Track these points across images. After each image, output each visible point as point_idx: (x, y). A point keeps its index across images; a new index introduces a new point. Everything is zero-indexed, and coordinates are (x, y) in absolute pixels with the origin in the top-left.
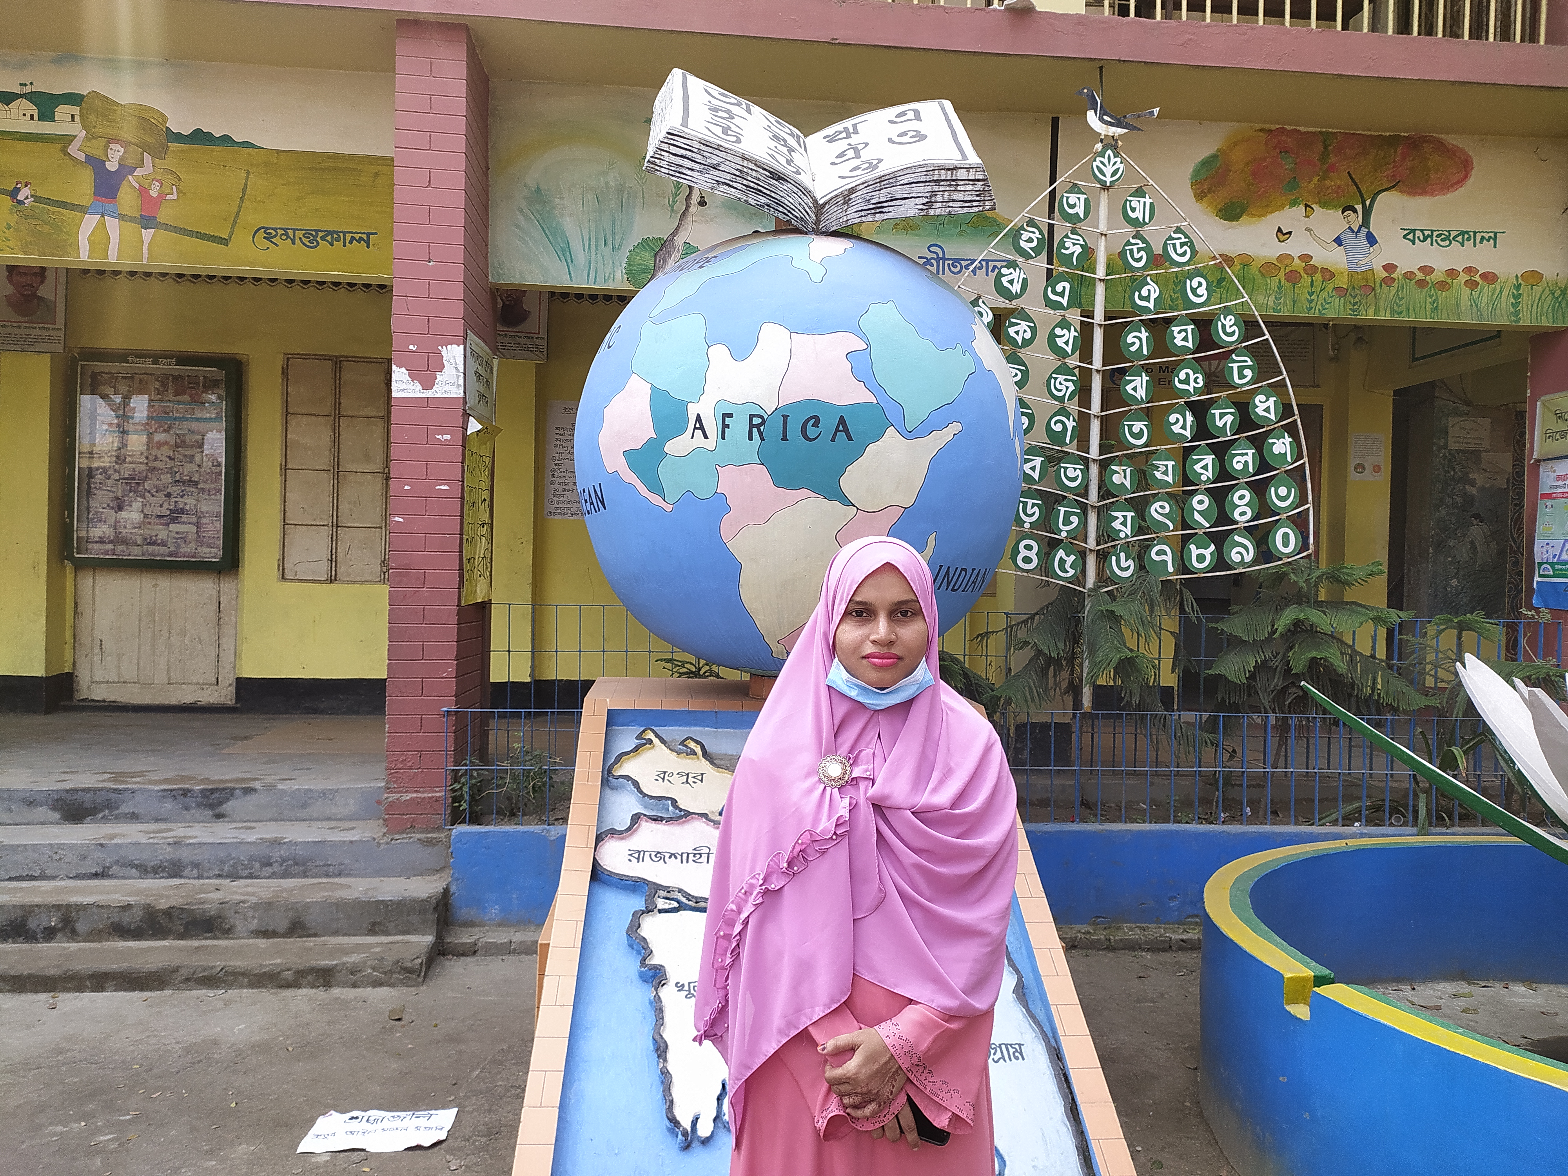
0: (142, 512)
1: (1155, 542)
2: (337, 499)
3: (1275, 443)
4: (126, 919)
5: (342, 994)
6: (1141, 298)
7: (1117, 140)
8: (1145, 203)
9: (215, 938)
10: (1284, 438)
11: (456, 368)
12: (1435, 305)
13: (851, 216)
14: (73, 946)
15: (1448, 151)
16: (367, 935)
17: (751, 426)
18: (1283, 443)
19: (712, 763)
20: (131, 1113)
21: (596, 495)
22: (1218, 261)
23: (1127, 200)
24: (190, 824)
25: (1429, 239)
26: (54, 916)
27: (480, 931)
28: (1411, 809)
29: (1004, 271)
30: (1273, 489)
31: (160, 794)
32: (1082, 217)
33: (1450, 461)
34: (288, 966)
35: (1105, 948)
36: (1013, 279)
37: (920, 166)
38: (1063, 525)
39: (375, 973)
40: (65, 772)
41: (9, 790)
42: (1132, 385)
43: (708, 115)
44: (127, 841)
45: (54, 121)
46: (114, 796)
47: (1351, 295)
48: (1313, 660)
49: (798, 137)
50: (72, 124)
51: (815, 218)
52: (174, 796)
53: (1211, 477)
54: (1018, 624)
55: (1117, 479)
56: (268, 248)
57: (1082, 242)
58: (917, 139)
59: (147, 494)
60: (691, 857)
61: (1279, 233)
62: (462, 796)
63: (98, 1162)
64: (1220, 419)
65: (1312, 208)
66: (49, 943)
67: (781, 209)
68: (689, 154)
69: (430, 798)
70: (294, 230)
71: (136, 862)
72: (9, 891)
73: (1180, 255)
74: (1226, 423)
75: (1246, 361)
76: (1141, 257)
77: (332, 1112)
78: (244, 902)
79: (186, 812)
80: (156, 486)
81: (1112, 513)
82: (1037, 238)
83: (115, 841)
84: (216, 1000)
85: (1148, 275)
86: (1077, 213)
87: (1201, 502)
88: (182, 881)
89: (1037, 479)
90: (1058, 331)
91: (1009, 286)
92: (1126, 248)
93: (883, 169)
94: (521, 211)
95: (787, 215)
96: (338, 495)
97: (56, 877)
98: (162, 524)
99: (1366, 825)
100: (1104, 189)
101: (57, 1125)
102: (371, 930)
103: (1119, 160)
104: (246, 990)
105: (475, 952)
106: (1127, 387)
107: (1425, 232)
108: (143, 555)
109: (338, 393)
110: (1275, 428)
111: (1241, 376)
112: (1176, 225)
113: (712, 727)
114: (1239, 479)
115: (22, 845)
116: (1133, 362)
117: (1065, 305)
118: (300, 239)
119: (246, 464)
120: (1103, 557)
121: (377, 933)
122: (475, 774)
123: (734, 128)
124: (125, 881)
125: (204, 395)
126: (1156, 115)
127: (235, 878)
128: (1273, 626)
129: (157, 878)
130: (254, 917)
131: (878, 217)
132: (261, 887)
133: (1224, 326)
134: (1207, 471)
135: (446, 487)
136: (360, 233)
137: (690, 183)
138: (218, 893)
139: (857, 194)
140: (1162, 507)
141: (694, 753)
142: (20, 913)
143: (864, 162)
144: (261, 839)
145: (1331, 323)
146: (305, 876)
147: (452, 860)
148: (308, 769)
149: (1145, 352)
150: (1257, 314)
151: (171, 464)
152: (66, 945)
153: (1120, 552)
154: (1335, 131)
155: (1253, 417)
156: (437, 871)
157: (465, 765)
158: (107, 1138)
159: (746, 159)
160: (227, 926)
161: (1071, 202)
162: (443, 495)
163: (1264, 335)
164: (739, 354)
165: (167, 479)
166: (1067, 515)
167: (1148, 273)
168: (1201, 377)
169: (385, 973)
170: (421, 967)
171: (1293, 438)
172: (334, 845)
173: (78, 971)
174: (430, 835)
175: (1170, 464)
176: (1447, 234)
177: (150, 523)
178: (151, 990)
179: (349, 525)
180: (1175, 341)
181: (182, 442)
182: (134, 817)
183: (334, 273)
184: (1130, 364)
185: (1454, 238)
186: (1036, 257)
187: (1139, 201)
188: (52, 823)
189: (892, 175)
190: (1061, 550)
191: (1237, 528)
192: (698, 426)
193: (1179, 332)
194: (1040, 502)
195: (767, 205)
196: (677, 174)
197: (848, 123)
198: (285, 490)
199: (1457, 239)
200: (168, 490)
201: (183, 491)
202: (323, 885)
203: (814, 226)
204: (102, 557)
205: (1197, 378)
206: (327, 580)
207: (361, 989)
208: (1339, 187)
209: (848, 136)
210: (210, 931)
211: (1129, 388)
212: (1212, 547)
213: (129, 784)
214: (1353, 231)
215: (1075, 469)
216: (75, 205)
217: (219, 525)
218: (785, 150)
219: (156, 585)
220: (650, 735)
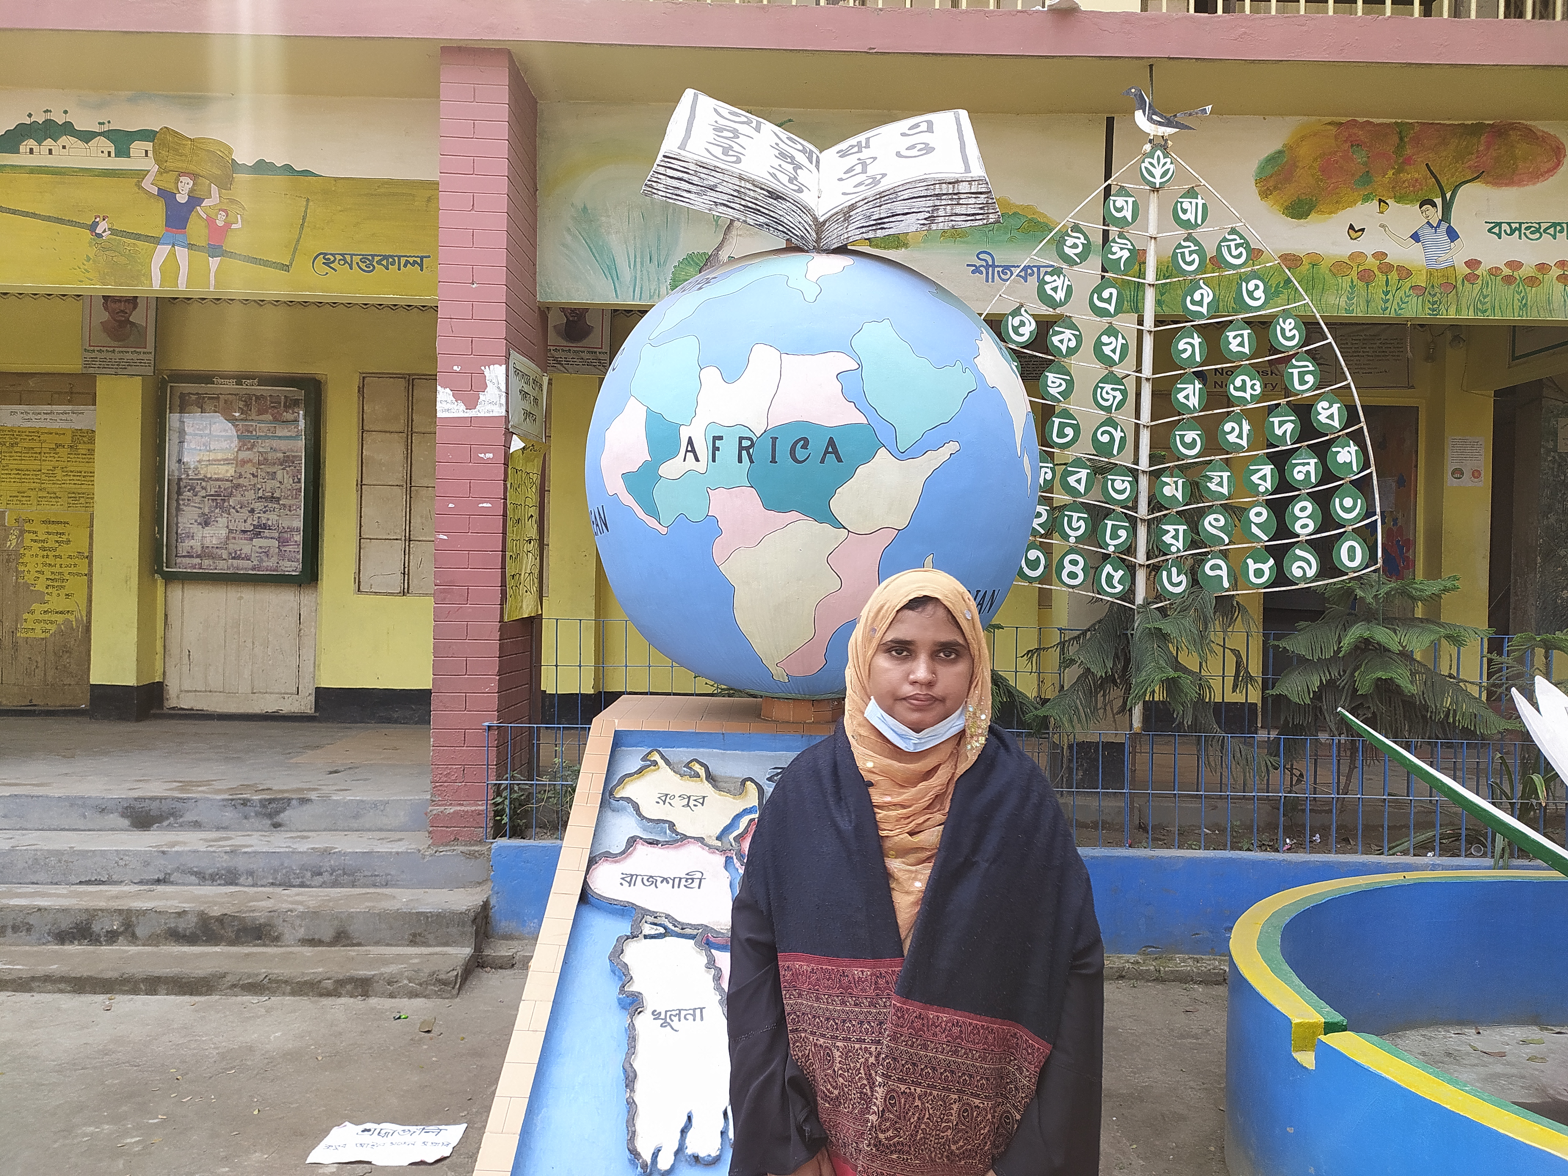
0: (227, 527)
1: (1209, 556)
2: (410, 513)
3: (1340, 452)
4: (182, 925)
5: (379, 1004)
6: (1193, 302)
7: (1167, 140)
8: (1197, 204)
9: (264, 945)
10: (1350, 447)
11: (498, 388)
12: (1524, 302)
13: (852, 233)
14: (133, 949)
15: (1538, 138)
16: (408, 945)
17: (741, 448)
18: (1348, 452)
19: (715, 786)
20: (160, 1117)
21: (600, 517)
22: (1276, 262)
23: (1178, 201)
24: (249, 833)
25: (1517, 232)
26: (116, 921)
27: (519, 945)
28: (1489, 840)
29: (1048, 278)
30: (1337, 500)
31: (220, 803)
32: (1130, 220)
33: (1560, 465)
34: (328, 975)
35: (1154, 980)
36: (1057, 287)
37: (921, 181)
38: (1111, 539)
39: (411, 985)
40: (141, 781)
41: (83, 798)
42: (1184, 393)
43: (711, 135)
44: (187, 849)
45: (130, 157)
46: (179, 805)
47: (1430, 294)
48: (1380, 679)
49: (811, 152)
50: (147, 160)
51: (815, 236)
52: (234, 805)
53: (1270, 489)
54: (1070, 640)
55: (1168, 491)
56: (327, 273)
57: (1130, 247)
58: (925, 152)
59: (232, 510)
60: (683, 882)
61: (1350, 231)
62: (503, 810)
63: (121, 1164)
64: (1280, 427)
65: (1387, 204)
66: (111, 945)
67: (780, 228)
68: (685, 176)
69: (472, 811)
70: (352, 255)
71: (195, 869)
72: (78, 895)
73: (1235, 257)
74: (1286, 431)
75: (1308, 366)
76: (1194, 260)
77: (347, 1123)
78: (291, 911)
79: (245, 821)
80: (240, 503)
81: (1163, 527)
82: (1082, 243)
83: (176, 849)
84: (258, 1006)
85: (1201, 279)
86: (1125, 216)
87: (1258, 514)
88: (237, 889)
89: (1083, 493)
90: (1105, 339)
91: (1053, 294)
92: (1177, 251)
93: (885, 185)
94: (569, 230)
95: (787, 234)
96: (410, 510)
97: (122, 882)
98: (246, 539)
99: (1440, 855)
100: (1153, 191)
101: (90, 1126)
102: (411, 941)
103: (1169, 160)
104: (288, 998)
105: (513, 965)
106: (1178, 396)
107: (1512, 224)
108: (228, 568)
109: (410, 410)
110: (1340, 436)
111: (1302, 382)
112: (1230, 226)
113: (720, 749)
114: (1300, 490)
115: (91, 851)
116: (1185, 369)
117: (1113, 312)
118: (357, 263)
119: (324, 479)
120: (1154, 570)
121: (418, 944)
122: (516, 788)
123: (736, 148)
124: (186, 888)
125: (285, 414)
126: (1208, 113)
127: (287, 886)
128: (1340, 643)
129: (213, 885)
130: (300, 926)
131: (880, 233)
132: (310, 896)
133: (1283, 330)
134: (1266, 482)
135: (489, 505)
136: (414, 256)
137: (687, 205)
138: (271, 900)
139: (857, 211)
140: (1216, 520)
141: (698, 775)
142: (85, 916)
143: (869, 177)
144: (312, 849)
145: (1409, 323)
146: (353, 886)
147: (493, 873)
148: (366, 780)
149: (1198, 359)
150: (1318, 316)
151: (254, 481)
152: (127, 948)
153: (1171, 567)
154: (1411, 121)
155: (1315, 425)
156: (480, 883)
157: (506, 780)
158: (133, 1140)
159: (743, 179)
160: (276, 934)
161: (1118, 205)
162: (484, 513)
163: (1327, 339)
164: (731, 375)
165: (250, 495)
166: (1115, 528)
167: (1201, 276)
168: (1258, 383)
169: (421, 984)
170: (456, 979)
171: (1358, 446)
172: (382, 856)
173: (133, 975)
174: (473, 848)
175: (1225, 475)
176: (1538, 227)
177: (234, 538)
178: (200, 995)
179: (421, 539)
180: (1230, 346)
181: (265, 459)
182: (197, 825)
183: (389, 296)
184: (1182, 372)
185: (1545, 231)
186: (1081, 263)
187: (1191, 203)
188: (122, 830)
189: (892, 191)
190: (1108, 565)
191: (1298, 542)
192: (689, 448)
193: (1235, 338)
194: (1086, 516)
195: (767, 225)
196: (675, 197)
197: (862, 137)
198: (361, 505)
199: (1548, 231)
200: (252, 506)
201: (265, 507)
202: (369, 895)
203: (814, 244)
204: (189, 571)
205: (1255, 384)
206: (400, 593)
207: (397, 1000)
208: (1417, 180)
209: (860, 151)
210: (260, 938)
211: (1181, 396)
212: (1271, 562)
213: (195, 793)
214: (1432, 226)
215: (1123, 481)
216: (149, 236)
217: (299, 538)
218: (790, 168)
219: (241, 598)
220: (656, 757)
